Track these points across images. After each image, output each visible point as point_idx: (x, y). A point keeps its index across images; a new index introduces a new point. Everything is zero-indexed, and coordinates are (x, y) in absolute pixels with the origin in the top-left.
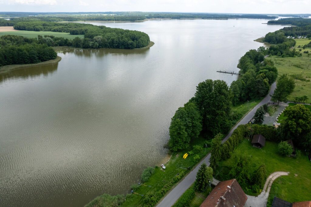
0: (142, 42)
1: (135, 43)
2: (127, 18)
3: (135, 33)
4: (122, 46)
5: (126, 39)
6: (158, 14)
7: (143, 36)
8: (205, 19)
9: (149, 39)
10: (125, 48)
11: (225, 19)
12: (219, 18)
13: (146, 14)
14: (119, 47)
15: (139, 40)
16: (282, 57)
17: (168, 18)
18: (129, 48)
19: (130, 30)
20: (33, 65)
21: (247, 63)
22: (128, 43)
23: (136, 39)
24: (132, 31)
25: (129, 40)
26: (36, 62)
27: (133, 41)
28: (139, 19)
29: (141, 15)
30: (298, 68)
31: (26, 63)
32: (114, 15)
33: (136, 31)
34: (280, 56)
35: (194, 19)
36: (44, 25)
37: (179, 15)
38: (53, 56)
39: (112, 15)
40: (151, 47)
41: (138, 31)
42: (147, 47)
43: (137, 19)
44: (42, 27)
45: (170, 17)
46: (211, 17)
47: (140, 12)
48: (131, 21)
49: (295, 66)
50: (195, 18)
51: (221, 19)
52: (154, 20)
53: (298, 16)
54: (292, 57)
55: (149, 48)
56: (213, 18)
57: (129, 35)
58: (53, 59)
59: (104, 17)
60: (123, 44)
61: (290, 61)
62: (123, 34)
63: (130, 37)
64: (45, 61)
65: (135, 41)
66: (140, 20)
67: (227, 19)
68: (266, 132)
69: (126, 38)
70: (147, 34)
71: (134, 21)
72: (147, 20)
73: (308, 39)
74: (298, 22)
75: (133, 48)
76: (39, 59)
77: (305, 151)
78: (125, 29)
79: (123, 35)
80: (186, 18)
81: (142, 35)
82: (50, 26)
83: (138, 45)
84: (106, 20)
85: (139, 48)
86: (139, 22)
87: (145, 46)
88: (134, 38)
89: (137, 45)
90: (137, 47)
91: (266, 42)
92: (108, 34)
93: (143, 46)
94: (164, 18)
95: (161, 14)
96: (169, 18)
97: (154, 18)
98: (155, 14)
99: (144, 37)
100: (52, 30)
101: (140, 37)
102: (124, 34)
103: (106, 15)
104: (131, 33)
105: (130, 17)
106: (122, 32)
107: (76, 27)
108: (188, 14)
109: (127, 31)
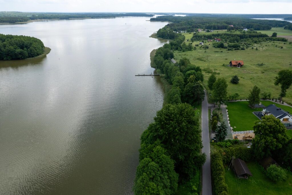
0: (36, 50)
1: (25, 52)
2: (3, 20)
3: (22, 39)
4: (7, 57)
5: (12, 48)
6: (43, 15)
7: (35, 42)
8: (94, 18)
9: (43, 44)
10: (13, 59)
11: (113, 18)
12: (107, 17)
13: (28, 15)
14: (3, 58)
15: (30, 48)
16: (183, 51)
17: (55, 18)
18: (18, 59)
19: (13, 35)
21: (167, 64)
22: (16, 52)
23: (26, 47)
24: (16, 36)
25: (16, 49)
27: (22, 50)
28: (21, 20)
29: (22, 16)
30: (201, 61)
33: (22, 36)
34: (181, 50)
35: (83, 19)
37: (67, 15)
40: (47, 54)
41: (26, 36)
42: (43, 55)
43: (18, 21)
45: (58, 18)
46: (100, 16)
47: (19, 12)
48: (10, 23)
49: (198, 59)
50: (85, 17)
51: (109, 18)
52: (40, 21)
53: (168, 15)
54: (191, 50)
55: (45, 56)
56: (102, 17)
57: (15, 42)
60: (8, 55)
61: (191, 55)
62: (4, 41)
63: (17, 44)
65: (25, 49)
66: (22, 22)
67: (115, 18)
68: (243, 153)
69: (10, 47)
70: (39, 40)
71: (14, 23)
72: (32, 22)
73: (189, 33)
74: (172, 19)
75: (24, 58)
77: (283, 163)
78: (6, 35)
79: (5, 43)
80: (75, 18)
81: (33, 41)
83: (31, 54)
85: (33, 57)
86: (21, 24)
87: (40, 54)
88: (23, 45)
89: (29, 54)
90: (29, 57)
91: (160, 38)
93: (38, 55)
94: (51, 18)
95: (47, 15)
98: (39, 15)
99: (37, 43)
101: (31, 44)
102: (6, 40)
104: (16, 40)
105: (7, 18)
108: (75, 14)
109: (10, 37)
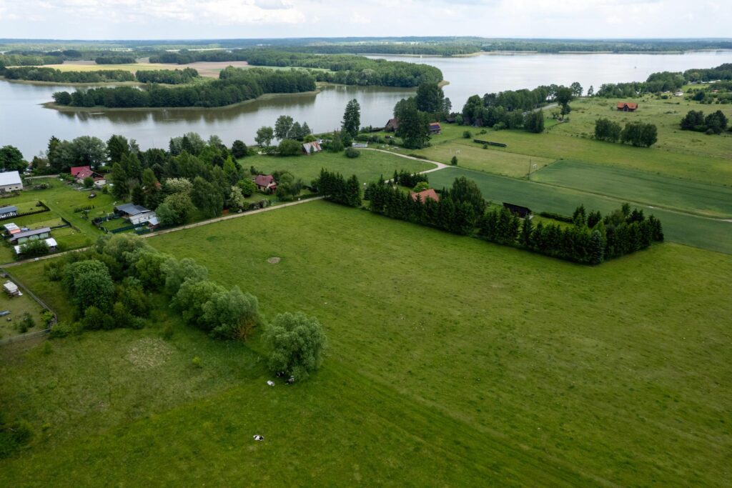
1: (416, 80)
2: (436, 50)
4: (398, 83)
5: (405, 74)
6: (513, 43)
10: (402, 86)
13: (488, 43)
15: (423, 75)
17: (530, 50)
18: (407, 86)
20: (292, 94)
22: (406, 79)
23: (420, 75)
25: (408, 76)
26: (295, 92)
27: (414, 77)
28: (462, 51)
31: (285, 92)
32: (417, 43)
35: (591, 54)
36: (292, 58)
38: (312, 88)
39: (412, 43)
43: (457, 52)
44: (289, 60)
48: (444, 55)
50: (597, 50)
58: (312, 90)
59: (393, 47)
63: (412, 71)
64: (304, 91)
65: (417, 77)
66: (463, 54)
71: (450, 55)
76: (298, 89)
80: (575, 50)
82: (300, 59)
84: (395, 53)
88: (418, 72)
92: (384, 68)
94: (521, 50)
95: (520, 43)
96: (532, 50)
97: (499, 50)
98: (504, 43)
100: (304, 64)
103: (400, 43)
106: (403, 65)
107: (339, 61)
